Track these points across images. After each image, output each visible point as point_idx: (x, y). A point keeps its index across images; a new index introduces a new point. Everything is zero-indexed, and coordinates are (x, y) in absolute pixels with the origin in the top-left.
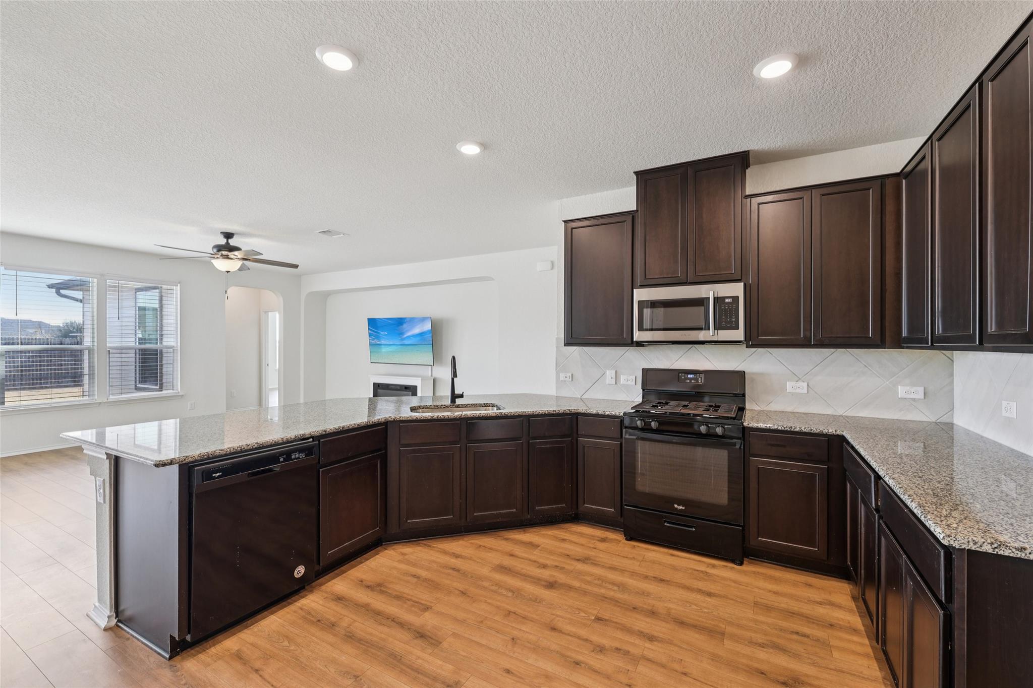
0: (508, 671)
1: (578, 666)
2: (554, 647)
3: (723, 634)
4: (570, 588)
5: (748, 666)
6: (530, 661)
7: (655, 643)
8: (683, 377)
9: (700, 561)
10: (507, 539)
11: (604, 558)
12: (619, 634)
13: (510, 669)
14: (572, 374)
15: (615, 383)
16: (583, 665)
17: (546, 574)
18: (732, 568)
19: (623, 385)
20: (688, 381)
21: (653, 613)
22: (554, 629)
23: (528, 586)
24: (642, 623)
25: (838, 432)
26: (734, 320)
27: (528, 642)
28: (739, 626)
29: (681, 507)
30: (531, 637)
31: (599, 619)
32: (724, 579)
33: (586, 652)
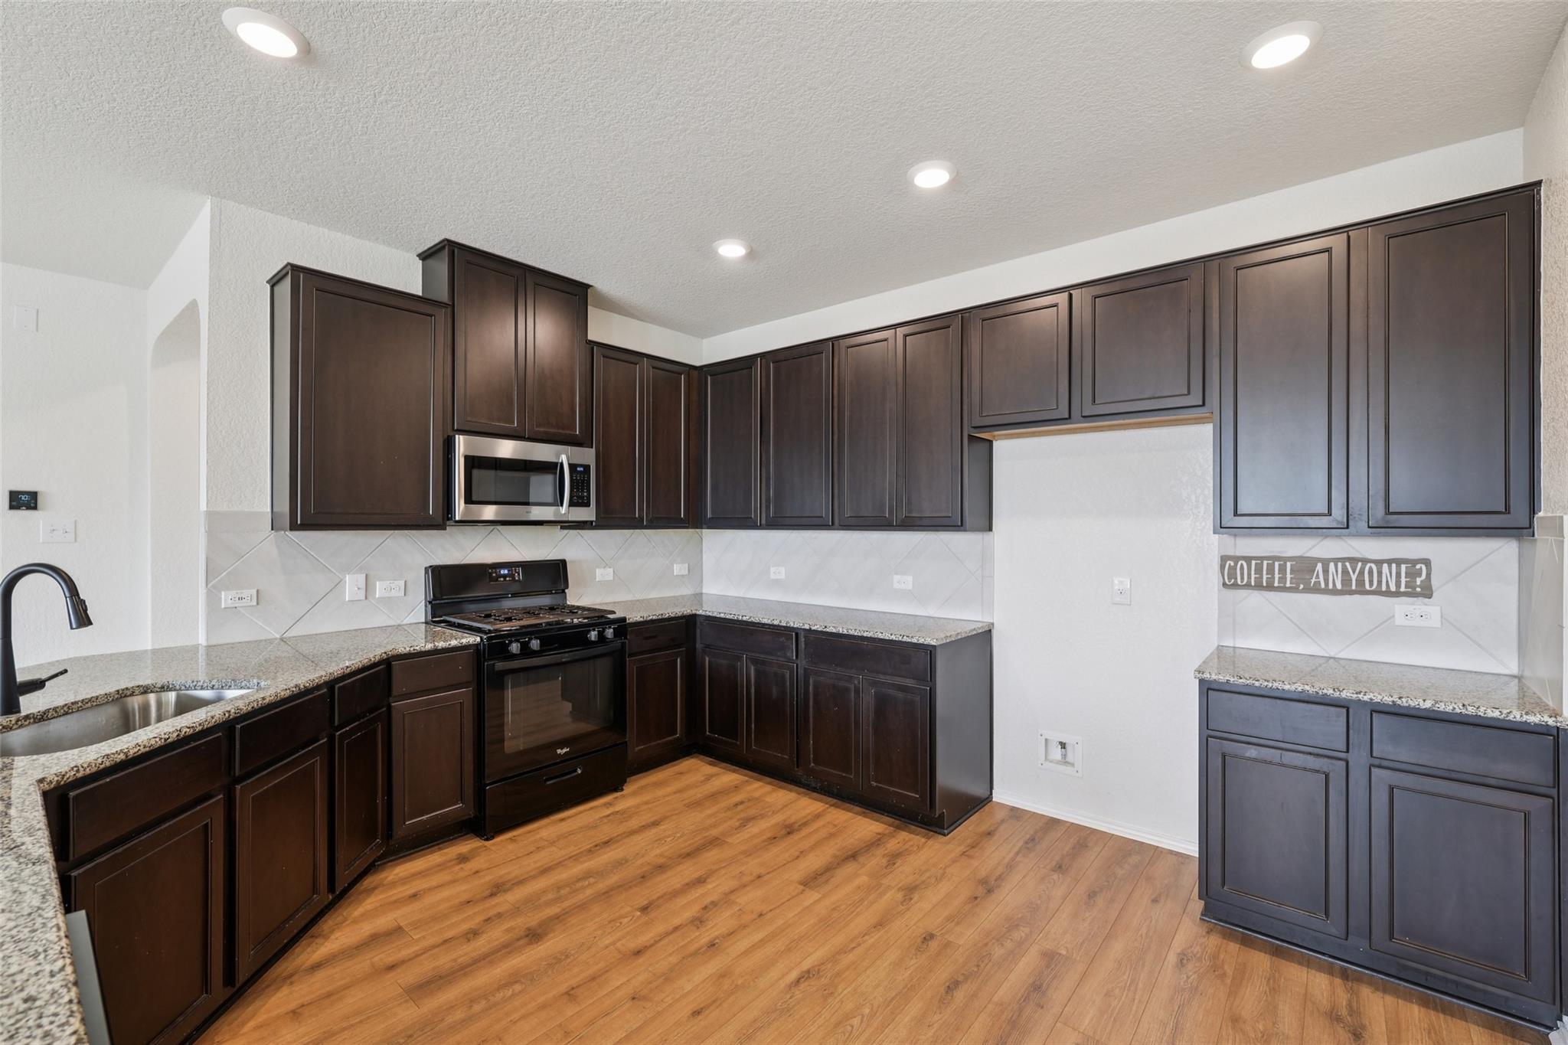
0: (697, 1013)
1: (717, 945)
2: (673, 959)
3: (717, 839)
4: (557, 918)
5: (764, 841)
6: (688, 987)
7: (708, 880)
8: (494, 575)
9: (591, 808)
10: (317, 966)
11: (513, 871)
12: (681, 901)
13: (695, 1009)
14: (258, 591)
15: (364, 598)
16: (717, 941)
17: (496, 935)
18: (623, 796)
19: (381, 599)
20: (502, 579)
21: (661, 868)
22: (638, 953)
23: (514, 961)
24: (674, 879)
25: (694, 612)
26: (585, 494)
27: (651, 983)
28: (714, 826)
29: (565, 750)
30: (641, 978)
31: (644, 909)
32: (637, 806)
33: (697, 934)
